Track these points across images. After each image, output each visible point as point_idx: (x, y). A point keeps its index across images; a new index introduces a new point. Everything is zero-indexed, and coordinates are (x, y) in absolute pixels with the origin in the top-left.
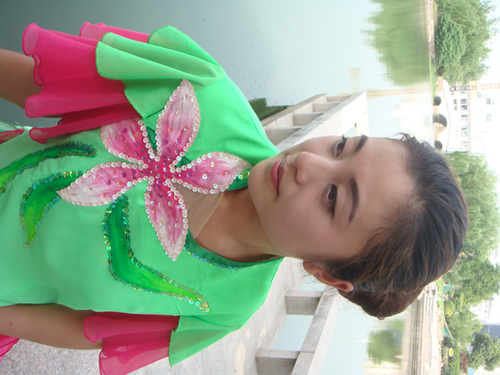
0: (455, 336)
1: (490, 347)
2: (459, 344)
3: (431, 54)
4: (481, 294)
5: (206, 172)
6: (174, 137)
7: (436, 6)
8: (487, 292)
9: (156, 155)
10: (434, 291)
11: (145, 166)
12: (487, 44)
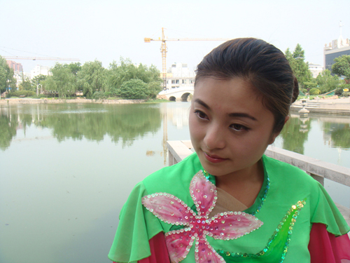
0: (334, 87)
1: (341, 64)
2: (340, 85)
3: (141, 102)
4: (304, 70)
5: (202, 195)
6: (177, 213)
7: (110, 98)
8: (303, 66)
9: (189, 227)
10: (303, 101)
11: (196, 235)
12: (137, 66)
